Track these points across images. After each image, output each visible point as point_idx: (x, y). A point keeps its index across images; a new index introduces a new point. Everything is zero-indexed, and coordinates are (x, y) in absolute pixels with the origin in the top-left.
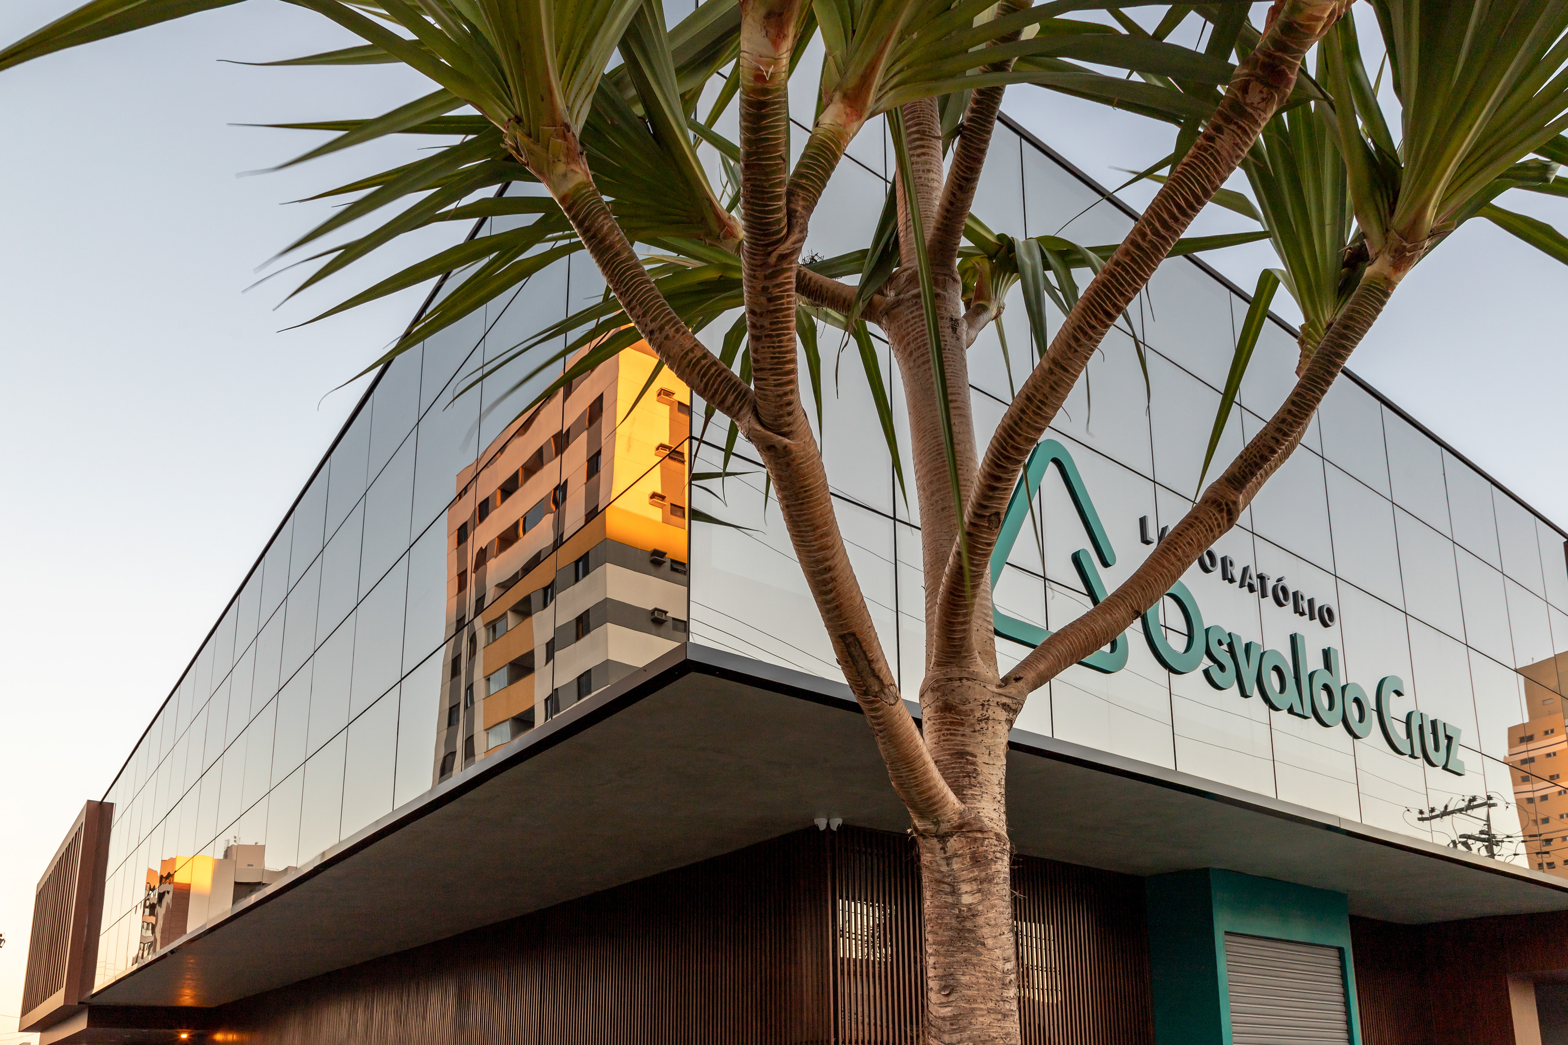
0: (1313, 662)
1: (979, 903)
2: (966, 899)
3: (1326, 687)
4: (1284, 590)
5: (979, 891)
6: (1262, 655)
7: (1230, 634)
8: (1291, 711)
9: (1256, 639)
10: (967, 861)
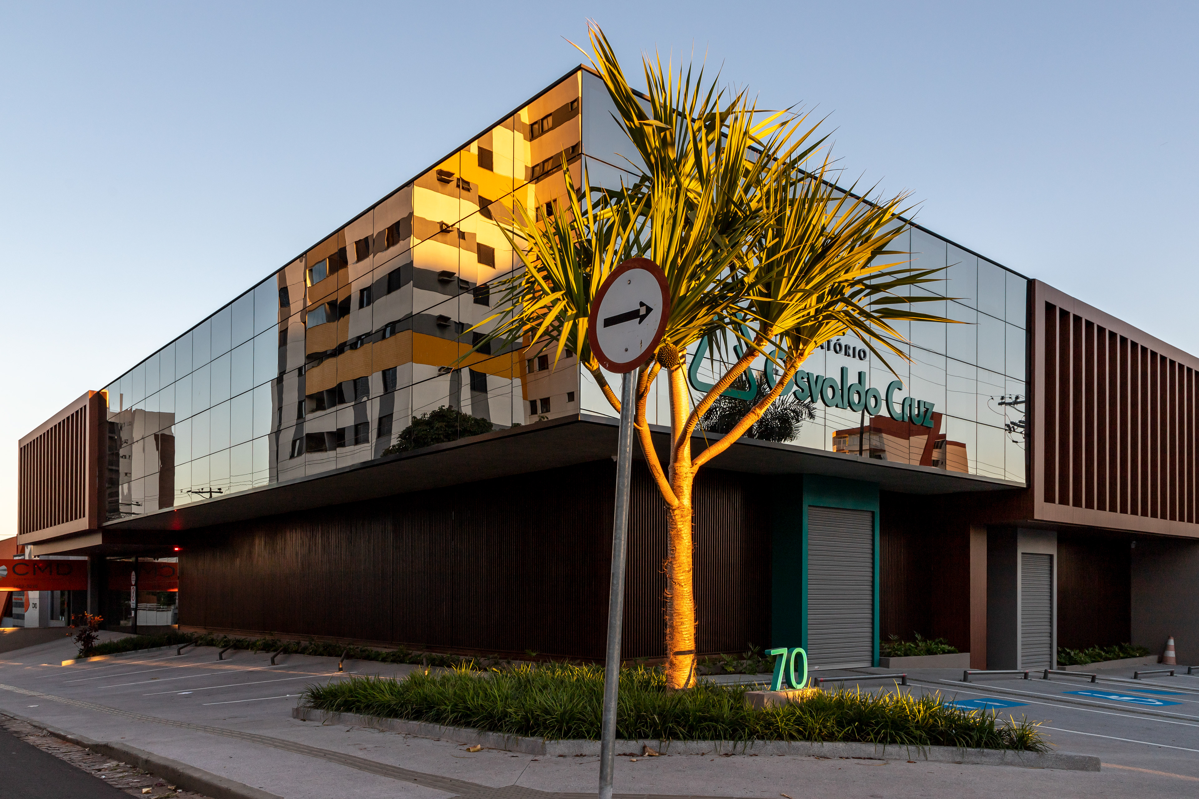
0: (852, 379)
2: (679, 526)
3: (858, 392)
4: (840, 345)
6: (824, 380)
7: (808, 373)
8: (837, 406)
9: (822, 374)
10: (680, 516)
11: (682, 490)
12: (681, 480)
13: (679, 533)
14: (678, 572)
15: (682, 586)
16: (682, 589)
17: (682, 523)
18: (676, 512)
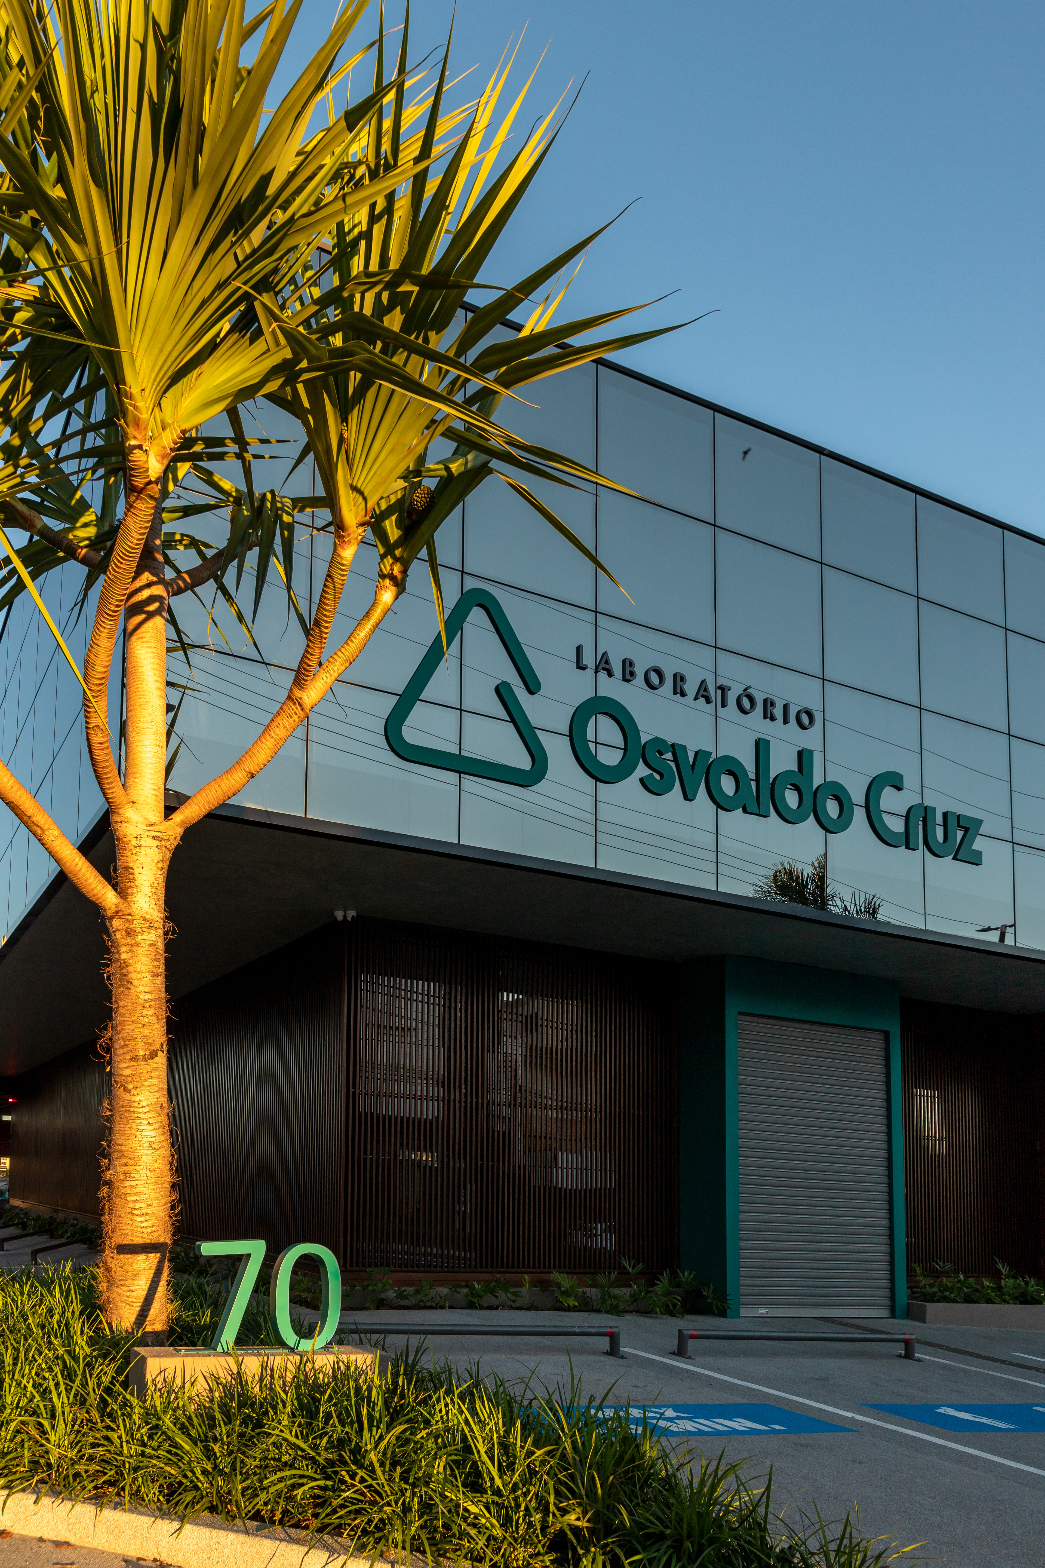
1: (131, 958)
2: (123, 956)
5: (130, 951)
10: (124, 933)
11: (131, 876)
12: (129, 854)
13: (124, 971)
14: (121, 1057)
15: (129, 1091)
16: (128, 1097)
17: (128, 948)
18: (116, 923)
